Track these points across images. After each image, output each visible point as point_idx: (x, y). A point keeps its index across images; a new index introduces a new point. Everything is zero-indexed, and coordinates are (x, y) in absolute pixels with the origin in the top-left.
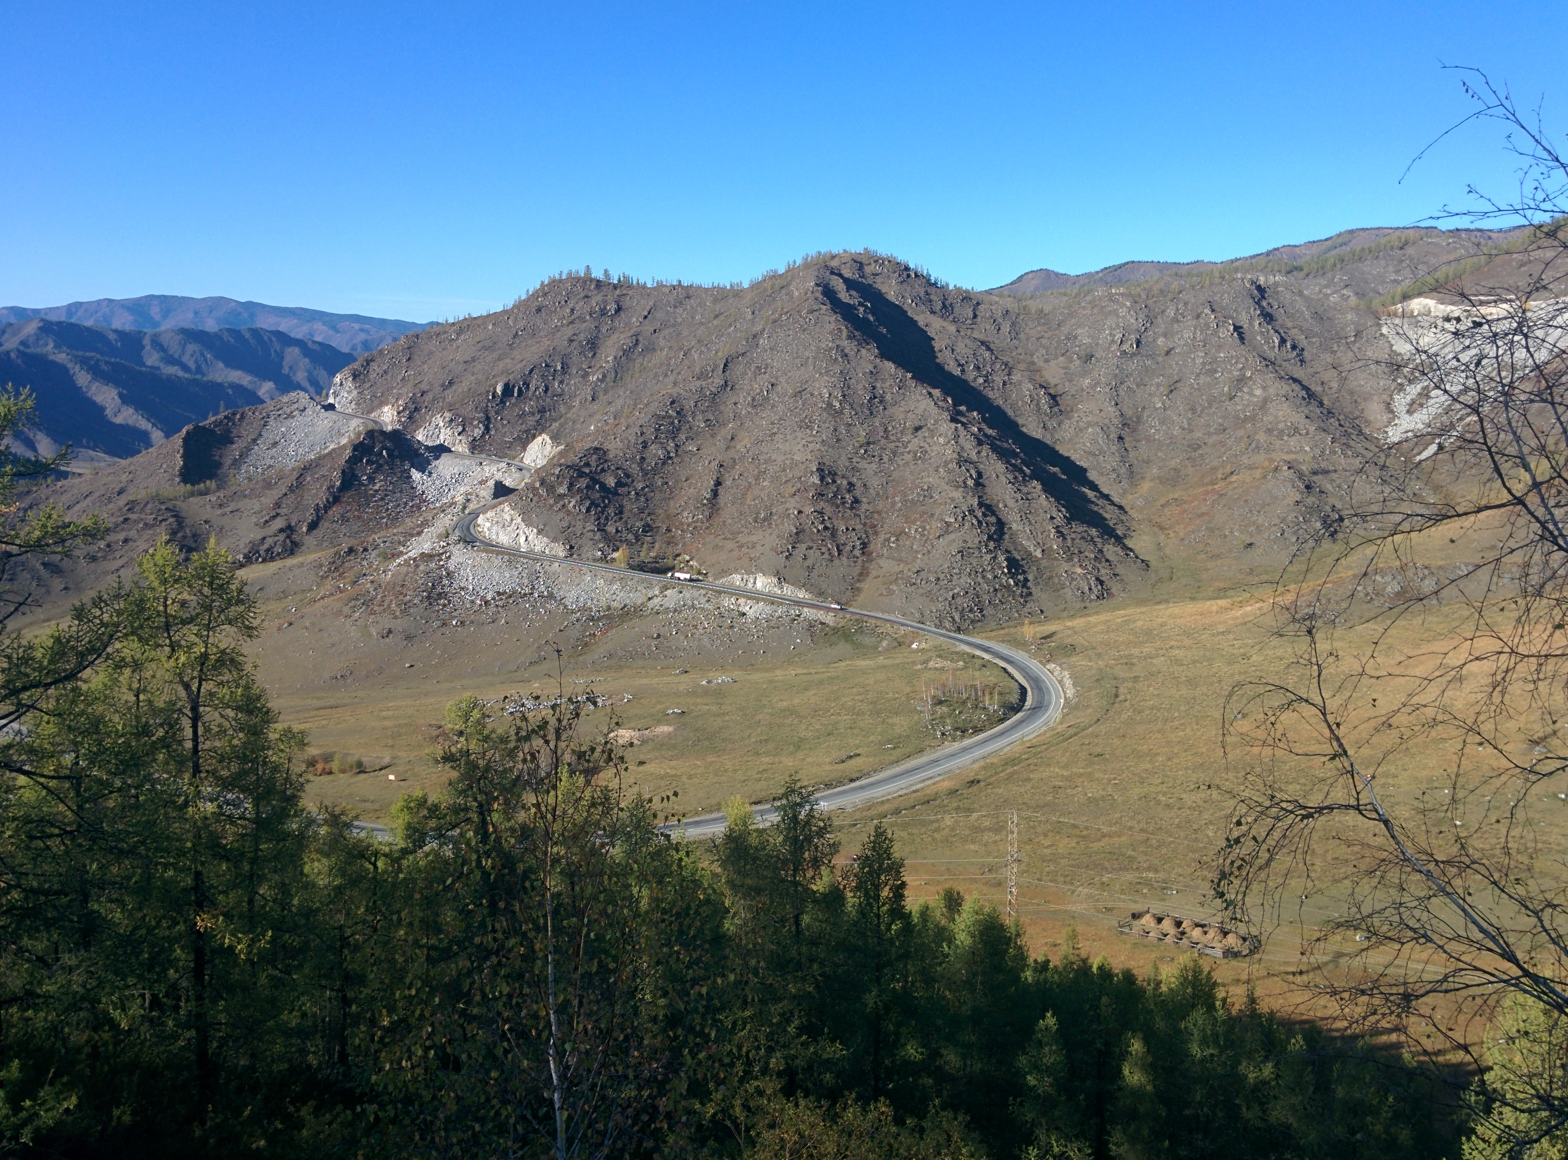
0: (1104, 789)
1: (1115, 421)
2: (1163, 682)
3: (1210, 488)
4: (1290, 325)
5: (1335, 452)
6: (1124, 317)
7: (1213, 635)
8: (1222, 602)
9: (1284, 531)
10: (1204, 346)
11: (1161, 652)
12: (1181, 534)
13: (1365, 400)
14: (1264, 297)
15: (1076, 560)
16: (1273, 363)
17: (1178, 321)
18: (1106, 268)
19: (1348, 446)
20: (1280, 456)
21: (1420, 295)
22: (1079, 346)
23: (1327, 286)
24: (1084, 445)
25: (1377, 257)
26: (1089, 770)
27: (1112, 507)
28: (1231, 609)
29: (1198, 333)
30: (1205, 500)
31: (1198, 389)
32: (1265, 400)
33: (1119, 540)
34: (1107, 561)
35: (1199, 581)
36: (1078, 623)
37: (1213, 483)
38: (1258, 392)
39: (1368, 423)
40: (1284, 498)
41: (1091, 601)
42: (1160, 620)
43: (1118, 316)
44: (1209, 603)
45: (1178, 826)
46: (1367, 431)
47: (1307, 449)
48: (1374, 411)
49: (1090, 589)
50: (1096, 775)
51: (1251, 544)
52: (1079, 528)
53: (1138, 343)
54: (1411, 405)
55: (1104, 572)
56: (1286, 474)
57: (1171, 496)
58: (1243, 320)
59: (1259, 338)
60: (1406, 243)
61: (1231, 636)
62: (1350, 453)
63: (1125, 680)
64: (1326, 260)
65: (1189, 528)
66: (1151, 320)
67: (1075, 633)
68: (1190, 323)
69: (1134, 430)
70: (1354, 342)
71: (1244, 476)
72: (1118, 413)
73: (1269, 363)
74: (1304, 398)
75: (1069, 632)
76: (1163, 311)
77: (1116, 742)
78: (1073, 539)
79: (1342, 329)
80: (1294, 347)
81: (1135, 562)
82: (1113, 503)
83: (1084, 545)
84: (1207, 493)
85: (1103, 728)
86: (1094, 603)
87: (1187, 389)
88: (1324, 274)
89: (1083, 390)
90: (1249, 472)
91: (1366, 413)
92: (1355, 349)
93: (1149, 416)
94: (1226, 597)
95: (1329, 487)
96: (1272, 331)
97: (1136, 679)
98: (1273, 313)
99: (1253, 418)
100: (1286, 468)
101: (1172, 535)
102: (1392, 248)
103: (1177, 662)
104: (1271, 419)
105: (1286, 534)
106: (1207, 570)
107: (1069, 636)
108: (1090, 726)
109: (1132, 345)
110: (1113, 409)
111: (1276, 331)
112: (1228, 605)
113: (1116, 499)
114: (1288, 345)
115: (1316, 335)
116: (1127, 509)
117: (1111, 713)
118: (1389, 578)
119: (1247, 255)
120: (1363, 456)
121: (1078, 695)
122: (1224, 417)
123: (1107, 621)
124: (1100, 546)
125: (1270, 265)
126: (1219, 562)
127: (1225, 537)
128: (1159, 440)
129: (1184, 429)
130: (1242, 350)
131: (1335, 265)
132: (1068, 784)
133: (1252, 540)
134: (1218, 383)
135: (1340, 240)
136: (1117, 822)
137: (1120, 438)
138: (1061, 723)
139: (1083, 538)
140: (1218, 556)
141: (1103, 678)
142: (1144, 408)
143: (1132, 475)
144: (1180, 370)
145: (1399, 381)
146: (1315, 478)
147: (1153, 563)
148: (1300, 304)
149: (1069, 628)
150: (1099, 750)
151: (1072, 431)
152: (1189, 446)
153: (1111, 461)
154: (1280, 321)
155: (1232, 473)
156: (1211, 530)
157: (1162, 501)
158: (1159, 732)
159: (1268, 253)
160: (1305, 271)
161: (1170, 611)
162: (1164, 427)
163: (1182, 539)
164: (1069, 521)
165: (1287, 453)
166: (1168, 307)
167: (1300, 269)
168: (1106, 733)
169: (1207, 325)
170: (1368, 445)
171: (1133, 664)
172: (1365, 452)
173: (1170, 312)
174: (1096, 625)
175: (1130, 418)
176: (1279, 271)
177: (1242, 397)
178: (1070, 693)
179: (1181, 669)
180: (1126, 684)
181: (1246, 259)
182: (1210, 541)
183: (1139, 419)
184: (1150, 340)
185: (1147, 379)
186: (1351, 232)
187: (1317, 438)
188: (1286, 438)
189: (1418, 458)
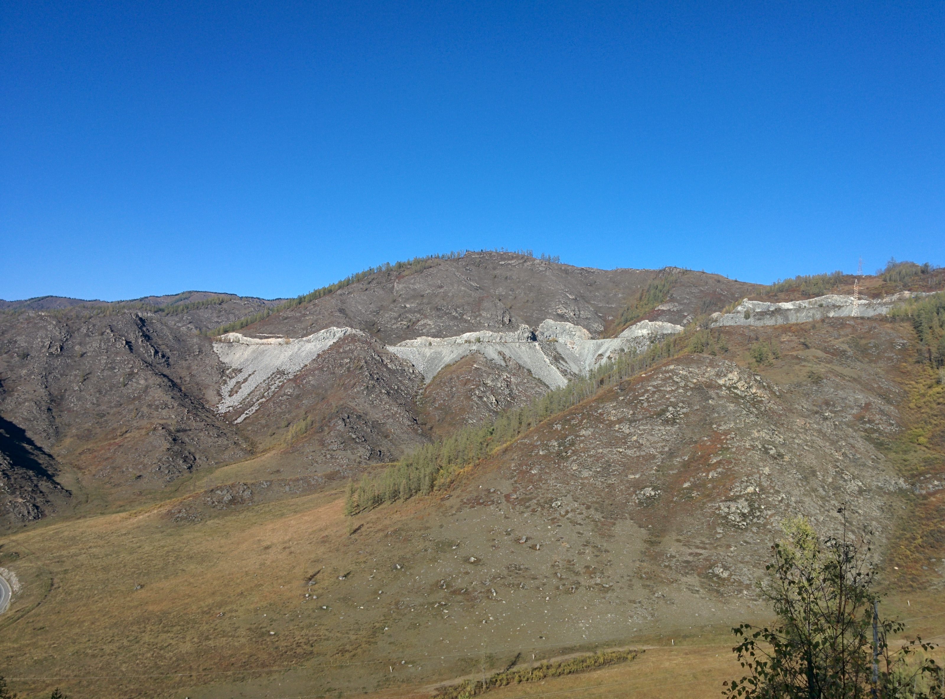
0: (46, 652)
1: (45, 398)
2: (85, 572)
3: (112, 441)
4: (160, 343)
5: (190, 419)
6: (51, 331)
7: (119, 536)
8: (122, 515)
9: (160, 467)
10: (107, 352)
11: (83, 551)
12: (93, 472)
13: (205, 388)
14: (144, 325)
15: (18, 493)
16: (151, 365)
17: (89, 336)
18: (32, 299)
19: (197, 415)
20: (156, 421)
21: (233, 331)
22: (18, 348)
23: (179, 322)
24: (22, 414)
25: (207, 308)
26: (34, 640)
27: (44, 456)
28: (130, 519)
29: (103, 344)
30: (109, 449)
31: (103, 379)
32: (147, 387)
33: (50, 478)
34: (41, 492)
35: (106, 502)
36: (20, 537)
37: (114, 438)
38: (142, 382)
39: (207, 402)
40: (160, 447)
41: (29, 521)
42: (81, 530)
43: (47, 330)
44: (114, 516)
45: (101, 669)
46: (207, 406)
47: (173, 417)
48: (210, 395)
49: (29, 513)
50: (40, 643)
51: (140, 476)
52: (20, 471)
53: (62, 348)
54: (231, 392)
55: (39, 501)
56: (161, 432)
57: (85, 447)
58: (132, 338)
59: (141, 349)
60: (222, 302)
61: (130, 536)
62: (198, 419)
63: (57, 573)
64: (178, 307)
65: (99, 468)
66: (70, 333)
67: (18, 544)
68: (97, 338)
69: (59, 404)
70: (198, 355)
71: (135, 434)
72: (47, 393)
73: (149, 365)
74: (170, 387)
75: (14, 544)
76: (79, 329)
77: (53, 617)
78: (15, 479)
79: (191, 347)
80: (163, 356)
81: (61, 492)
82: (44, 453)
83: (24, 483)
84: (110, 445)
85: (43, 609)
86: (32, 523)
87: (95, 379)
88: (177, 314)
89: (21, 377)
90: (137, 431)
91: (206, 396)
92: (198, 359)
93: (69, 395)
94: (124, 511)
95: (187, 439)
96: (150, 346)
97: (66, 572)
98: (150, 335)
99: (139, 398)
100: (161, 428)
101: (87, 473)
102: (215, 303)
103: (95, 556)
104: (150, 398)
105: (162, 469)
106: (111, 494)
107: (14, 547)
108: (33, 609)
109: (57, 349)
110: (44, 390)
111: (152, 346)
112: (127, 516)
113: (46, 450)
114: (160, 354)
115: (176, 350)
116: (55, 456)
117: (49, 598)
118: (225, 492)
119: (128, 299)
120: (206, 421)
121: (22, 588)
122: (120, 397)
123: (42, 534)
124: (35, 482)
125: (144, 306)
126: (119, 489)
127: (123, 472)
128: (76, 411)
129: (94, 404)
130: (131, 356)
131: (183, 310)
132: (18, 653)
133: (141, 474)
134: (116, 376)
135: (184, 296)
136: (57, 674)
137: (49, 409)
138: (10, 609)
139: (23, 477)
140: (119, 485)
141: (41, 574)
142: (66, 390)
143: (58, 433)
144: (91, 367)
145: (224, 378)
146: (178, 434)
147: (74, 492)
148: (166, 331)
149: (13, 541)
150: (41, 625)
151: (13, 404)
152: (97, 415)
153: (42, 425)
154: (154, 340)
155: (126, 432)
156: (114, 468)
157: (80, 451)
158: (84, 605)
159: (141, 300)
160: (166, 311)
161: (86, 524)
162: (80, 403)
163: (94, 475)
164: (12, 466)
165: (161, 419)
166: (82, 327)
167: (162, 310)
168: (46, 612)
169: (108, 340)
170: (208, 414)
171: (64, 562)
172: (207, 419)
173: (84, 330)
174: (34, 537)
175: (56, 396)
176: (150, 311)
177: (132, 385)
178: (16, 587)
179: (98, 561)
180: (59, 576)
181: (128, 301)
182: (113, 476)
183: (62, 398)
184: (70, 346)
185: (67, 371)
186: (190, 292)
187: (179, 410)
188: (160, 410)
189: (236, 422)
